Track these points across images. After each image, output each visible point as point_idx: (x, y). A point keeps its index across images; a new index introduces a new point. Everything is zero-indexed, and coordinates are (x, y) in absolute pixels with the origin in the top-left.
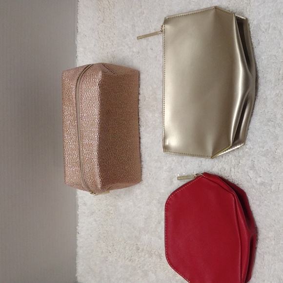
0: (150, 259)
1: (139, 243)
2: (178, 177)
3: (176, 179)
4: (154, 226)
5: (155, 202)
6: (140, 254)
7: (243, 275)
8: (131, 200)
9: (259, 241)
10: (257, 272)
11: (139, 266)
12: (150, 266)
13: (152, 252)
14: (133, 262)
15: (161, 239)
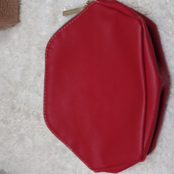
0: (27, 120)
1: (15, 101)
2: (64, 12)
3: (62, 14)
4: (32, 79)
5: (34, 48)
6: (16, 114)
7: (145, 142)
8: (7, 49)
9: (171, 95)
10: (164, 139)
11: (15, 128)
12: (27, 130)
13: (30, 112)
14: (7, 123)
15: (40, 95)
